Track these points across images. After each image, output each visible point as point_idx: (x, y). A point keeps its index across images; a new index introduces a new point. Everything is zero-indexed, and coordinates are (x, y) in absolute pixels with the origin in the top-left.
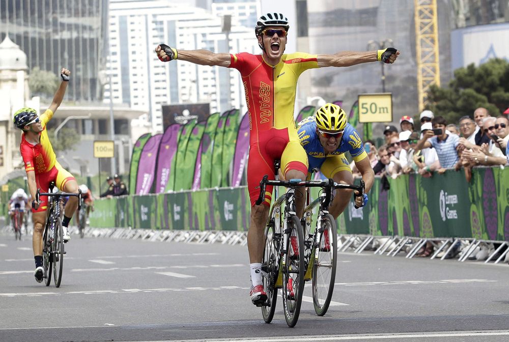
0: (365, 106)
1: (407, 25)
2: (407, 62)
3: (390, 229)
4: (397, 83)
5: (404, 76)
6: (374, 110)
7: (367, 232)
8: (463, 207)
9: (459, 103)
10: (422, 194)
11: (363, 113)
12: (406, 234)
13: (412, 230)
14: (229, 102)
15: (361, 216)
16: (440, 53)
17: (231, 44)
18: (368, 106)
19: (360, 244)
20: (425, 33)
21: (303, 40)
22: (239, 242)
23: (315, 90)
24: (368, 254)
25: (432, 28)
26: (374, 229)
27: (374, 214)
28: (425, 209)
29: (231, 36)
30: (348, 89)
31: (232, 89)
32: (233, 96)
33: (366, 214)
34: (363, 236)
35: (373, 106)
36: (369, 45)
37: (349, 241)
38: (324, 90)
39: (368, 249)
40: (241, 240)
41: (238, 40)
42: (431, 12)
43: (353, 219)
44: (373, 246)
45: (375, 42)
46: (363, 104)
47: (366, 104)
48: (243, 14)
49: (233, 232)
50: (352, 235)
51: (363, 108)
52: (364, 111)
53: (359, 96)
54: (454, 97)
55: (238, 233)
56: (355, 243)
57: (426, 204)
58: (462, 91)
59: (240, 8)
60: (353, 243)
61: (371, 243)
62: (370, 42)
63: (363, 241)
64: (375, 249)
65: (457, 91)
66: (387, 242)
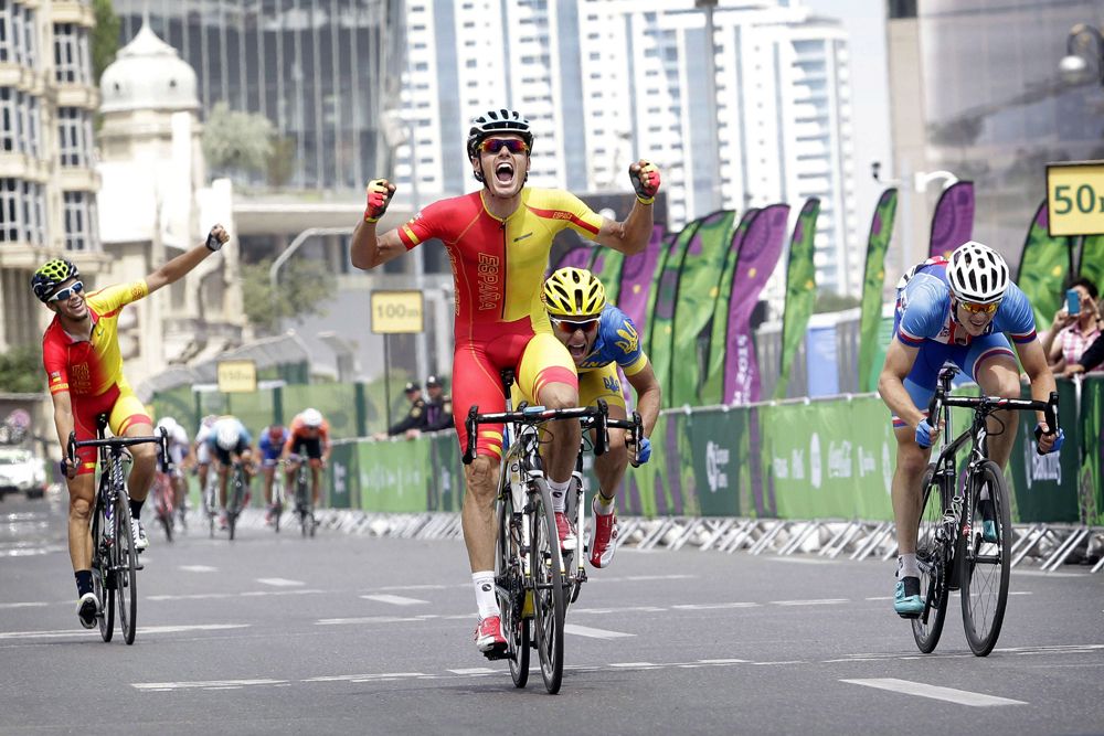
0: (1063, 193)
6: (1086, 204)
7: (1072, 517)
11: (1058, 212)
14: (716, 188)
15: (1056, 476)
17: (719, 38)
18: (1072, 194)
19: (1056, 549)
21: (902, 25)
22: (745, 546)
23: (934, 154)
24: (1075, 573)
26: (1089, 510)
27: (1090, 471)
29: (718, 18)
30: (1020, 151)
31: (724, 153)
32: (725, 172)
33: (1070, 466)
34: (1060, 527)
35: (1086, 194)
36: (1073, 37)
37: (1027, 541)
38: (957, 154)
39: (1076, 560)
40: (750, 541)
41: (737, 29)
43: (1035, 483)
44: (1089, 551)
45: (1088, 29)
46: (1058, 189)
47: (1067, 188)
49: (729, 522)
50: (1033, 526)
51: (1058, 198)
52: (1063, 205)
53: (1048, 169)
55: (743, 524)
56: (1042, 546)
60: (1036, 545)
61: (1084, 544)
62: (1077, 28)
63: (1063, 539)
64: (1094, 560)
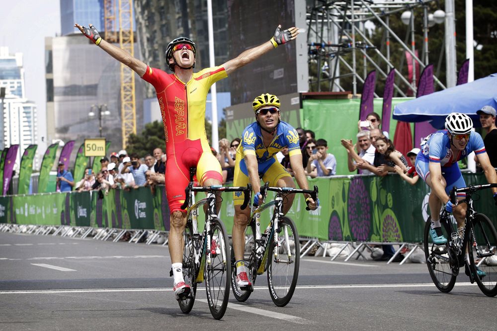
0: (89, 146)
1: (116, 96)
2: (116, 119)
3: (104, 223)
4: (110, 132)
5: (114, 127)
6: (94, 148)
7: (89, 225)
8: (149, 210)
9: (148, 145)
10: (123, 201)
11: (87, 150)
12: (114, 227)
13: (117, 224)
14: (3, 142)
15: (85, 215)
16: (137, 113)
17: (5, 106)
18: (91, 146)
19: (85, 232)
20: (127, 100)
21: (50, 104)
22: (8, 230)
23: (57, 135)
24: (89, 239)
25: (131, 98)
26: (93, 224)
27: (93, 214)
28: (126, 211)
29: (5, 101)
30: (78, 135)
31: (5, 134)
32: (5, 138)
33: (89, 213)
34: (86, 227)
35: (94, 146)
36: (92, 108)
37: (78, 231)
38: (63, 135)
39: (90, 236)
40: (10, 229)
41: (9, 104)
42: (131, 88)
43: (80, 217)
44: (93, 233)
45: (96, 106)
46: (88, 145)
47: (89, 144)
48: (13, 87)
49: (4, 224)
50: (79, 227)
51: (87, 147)
52: (88, 149)
53: (85, 140)
54: (145, 141)
55: (8, 225)
56: (81, 232)
57: (126, 207)
58: (150, 137)
59: (11, 83)
60: (80, 232)
61: (91, 232)
62: (93, 106)
63: (86, 231)
64: (94, 236)
65: (147, 138)
66: (101, 231)
